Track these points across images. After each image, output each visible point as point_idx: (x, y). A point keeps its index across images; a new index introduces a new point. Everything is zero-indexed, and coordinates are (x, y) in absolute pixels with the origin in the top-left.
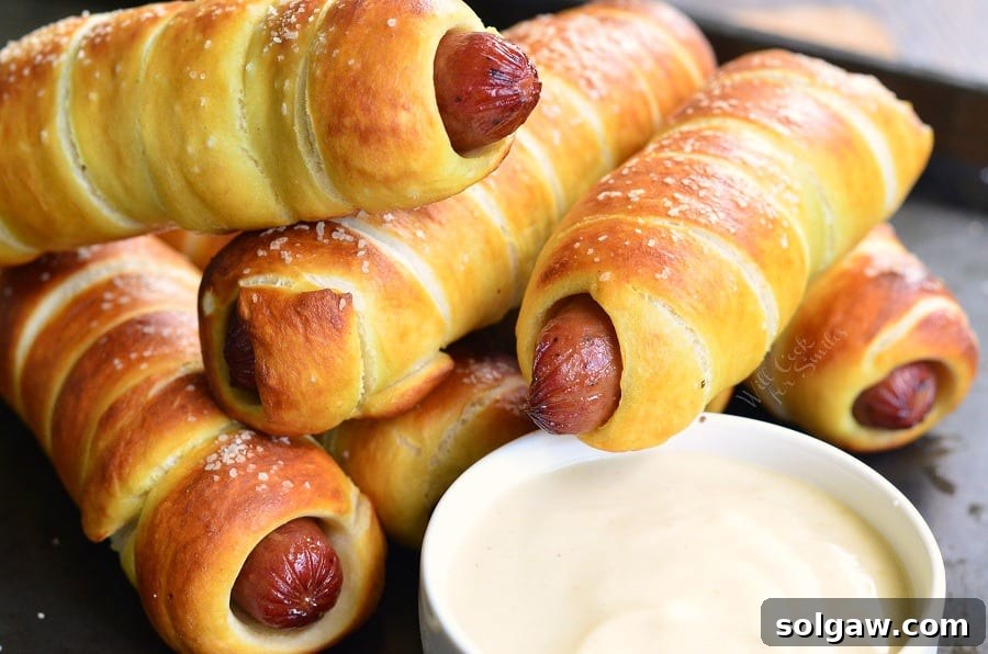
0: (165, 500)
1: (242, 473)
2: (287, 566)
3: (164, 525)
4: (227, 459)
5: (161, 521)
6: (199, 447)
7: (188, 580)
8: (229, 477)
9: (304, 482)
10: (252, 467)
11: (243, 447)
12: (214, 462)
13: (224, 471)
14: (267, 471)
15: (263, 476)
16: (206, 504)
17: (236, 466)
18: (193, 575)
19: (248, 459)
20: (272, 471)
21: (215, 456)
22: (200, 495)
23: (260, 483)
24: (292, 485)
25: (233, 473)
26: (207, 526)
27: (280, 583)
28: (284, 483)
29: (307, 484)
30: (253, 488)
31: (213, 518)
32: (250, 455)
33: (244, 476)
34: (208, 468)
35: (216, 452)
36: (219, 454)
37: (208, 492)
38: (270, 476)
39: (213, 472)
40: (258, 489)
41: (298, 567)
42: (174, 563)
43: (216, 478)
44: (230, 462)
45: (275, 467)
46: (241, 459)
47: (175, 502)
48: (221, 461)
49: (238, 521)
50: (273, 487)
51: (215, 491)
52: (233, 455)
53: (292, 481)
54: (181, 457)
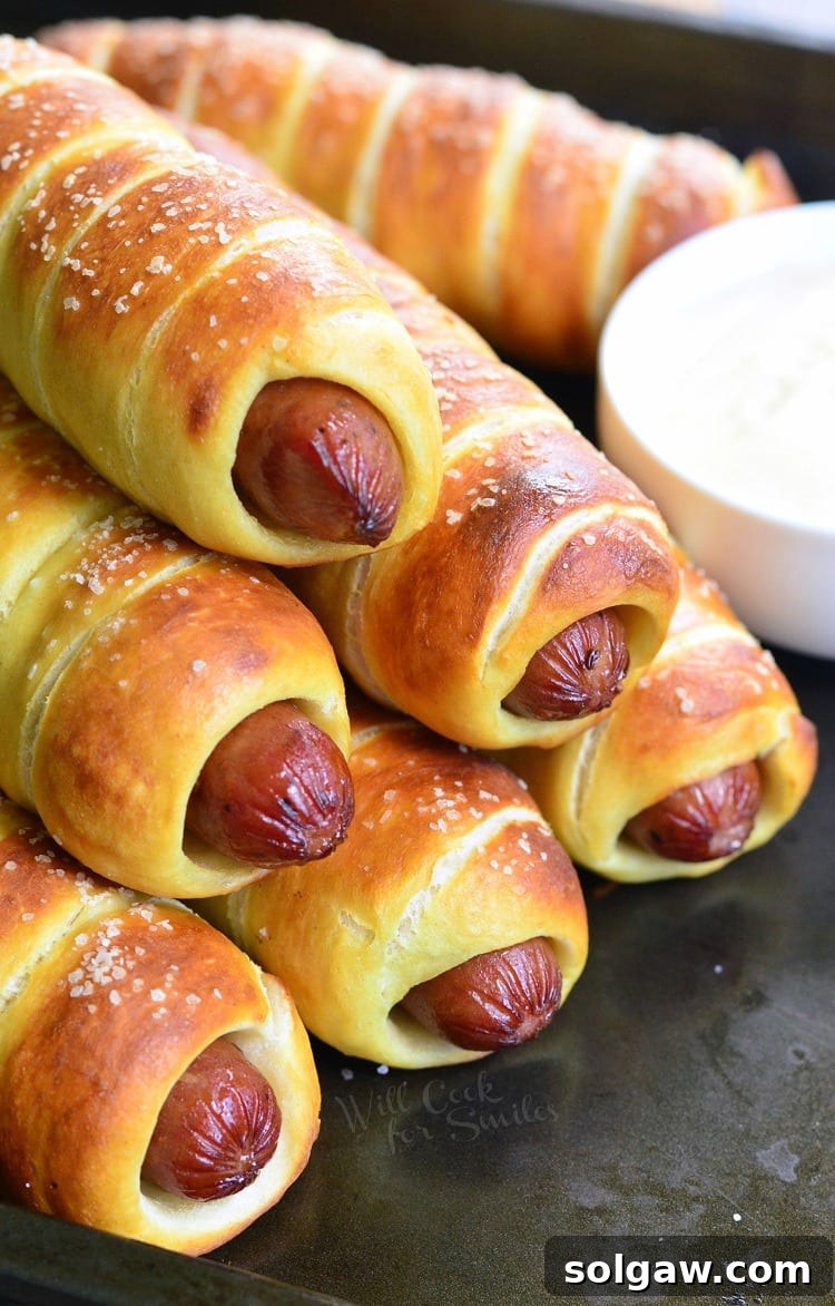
0: (19, 1048)
1: (128, 995)
2: (211, 1120)
3: (27, 1086)
4: (99, 975)
5: (21, 1081)
6: (49, 960)
7: (78, 1162)
8: (110, 1005)
9: (211, 989)
10: (138, 982)
11: (116, 952)
12: (81, 983)
13: (101, 996)
14: (160, 985)
15: (158, 995)
16: (86, 1049)
17: (115, 985)
18: (85, 1156)
19: (130, 972)
20: (168, 985)
21: (79, 974)
22: (75, 1036)
23: (155, 1007)
24: (199, 1000)
25: (115, 998)
26: (96, 1084)
27: (205, 1143)
28: (187, 999)
29: (217, 992)
30: (148, 1014)
31: (102, 1069)
32: (131, 964)
33: (131, 999)
34: (76, 992)
35: (80, 966)
36: (84, 968)
37: (84, 1032)
38: (168, 992)
39: (83, 1000)
40: (156, 1016)
41: (228, 1118)
42: (53, 1139)
43: (93, 1009)
44: (106, 981)
45: (169, 977)
46: (120, 974)
47: (38, 1050)
48: (91, 980)
49: (137, 1069)
50: (174, 1007)
51: (96, 1028)
52: (106, 969)
53: (198, 995)
54: (27, 977)
